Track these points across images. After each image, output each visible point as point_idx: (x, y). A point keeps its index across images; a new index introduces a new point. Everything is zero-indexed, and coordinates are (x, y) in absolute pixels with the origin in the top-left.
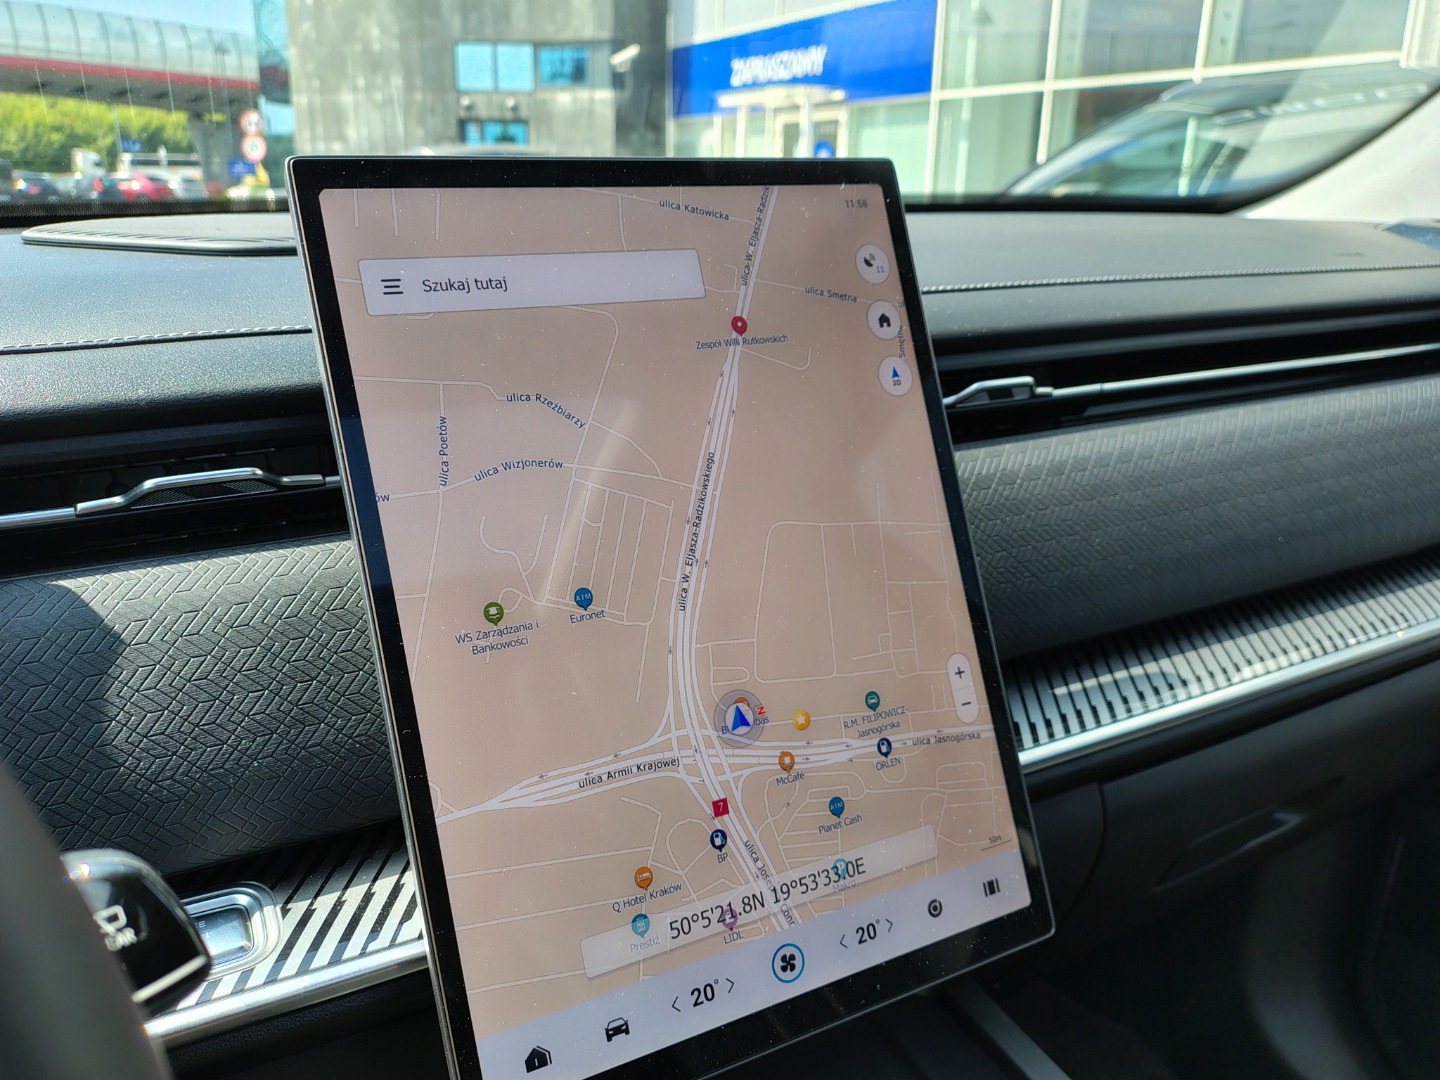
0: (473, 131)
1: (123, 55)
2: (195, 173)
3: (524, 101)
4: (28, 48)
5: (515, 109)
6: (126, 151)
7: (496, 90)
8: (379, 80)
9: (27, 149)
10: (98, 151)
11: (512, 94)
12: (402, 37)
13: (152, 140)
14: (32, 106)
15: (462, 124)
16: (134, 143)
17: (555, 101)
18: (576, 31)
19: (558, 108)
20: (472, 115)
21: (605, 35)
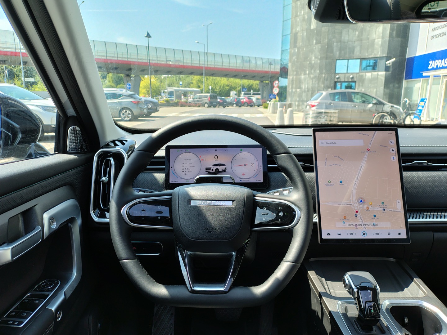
0: (338, 85)
1: (246, 67)
2: (259, 97)
3: (355, 75)
4: (225, 66)
5: (352, 78)
6: (243, 91)
7: (347, 73)
8: (313, 71)
9: (221, 91)
10: (237, 91)
11: (352, 74)
12: (321, 59)
13: (250, 88)
14: (223, 80)
15: (335, 83)
16: (246, 89)
17: (366, 75)
18: (375, 54)
19: (367, 77)
20: (339, 80)
21: (384, 55)
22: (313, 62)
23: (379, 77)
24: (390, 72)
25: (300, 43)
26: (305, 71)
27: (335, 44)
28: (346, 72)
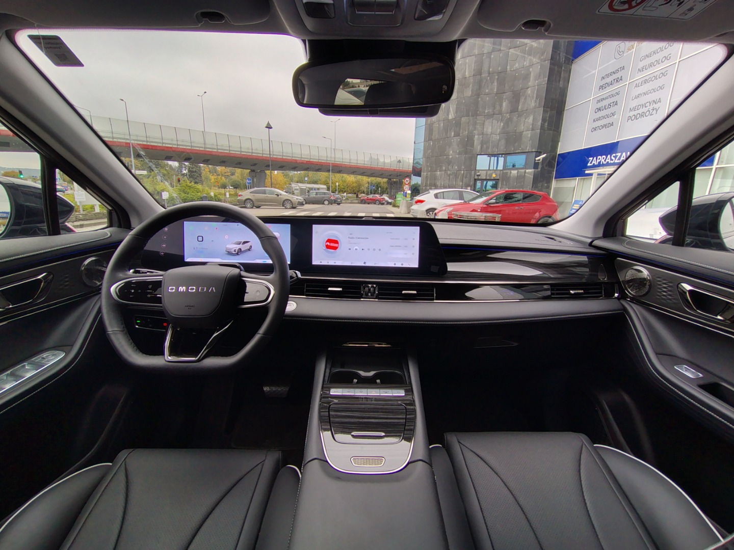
0: (479, 183)
3: (498, 173)
8: (450, 167)
11: (495, 171)
12: (459, 154)
15: (476, 180)
17: (511, 172)
18: (522, 149)
19: (511, 175)
20: (479, 178)
21: (534, 150)
22: (451, 157)
23: (526, 175)
24: (539, 170)
25: (435, 135)
26: (441, 167)
27: (476, 137)
28: (488, 169)
